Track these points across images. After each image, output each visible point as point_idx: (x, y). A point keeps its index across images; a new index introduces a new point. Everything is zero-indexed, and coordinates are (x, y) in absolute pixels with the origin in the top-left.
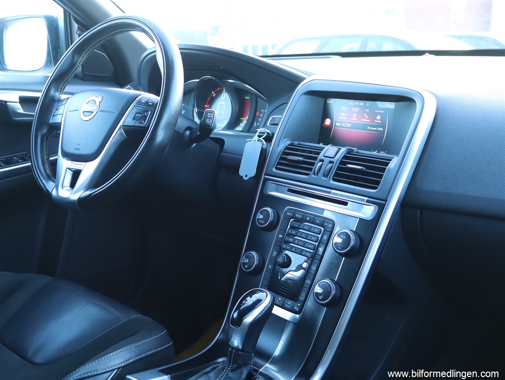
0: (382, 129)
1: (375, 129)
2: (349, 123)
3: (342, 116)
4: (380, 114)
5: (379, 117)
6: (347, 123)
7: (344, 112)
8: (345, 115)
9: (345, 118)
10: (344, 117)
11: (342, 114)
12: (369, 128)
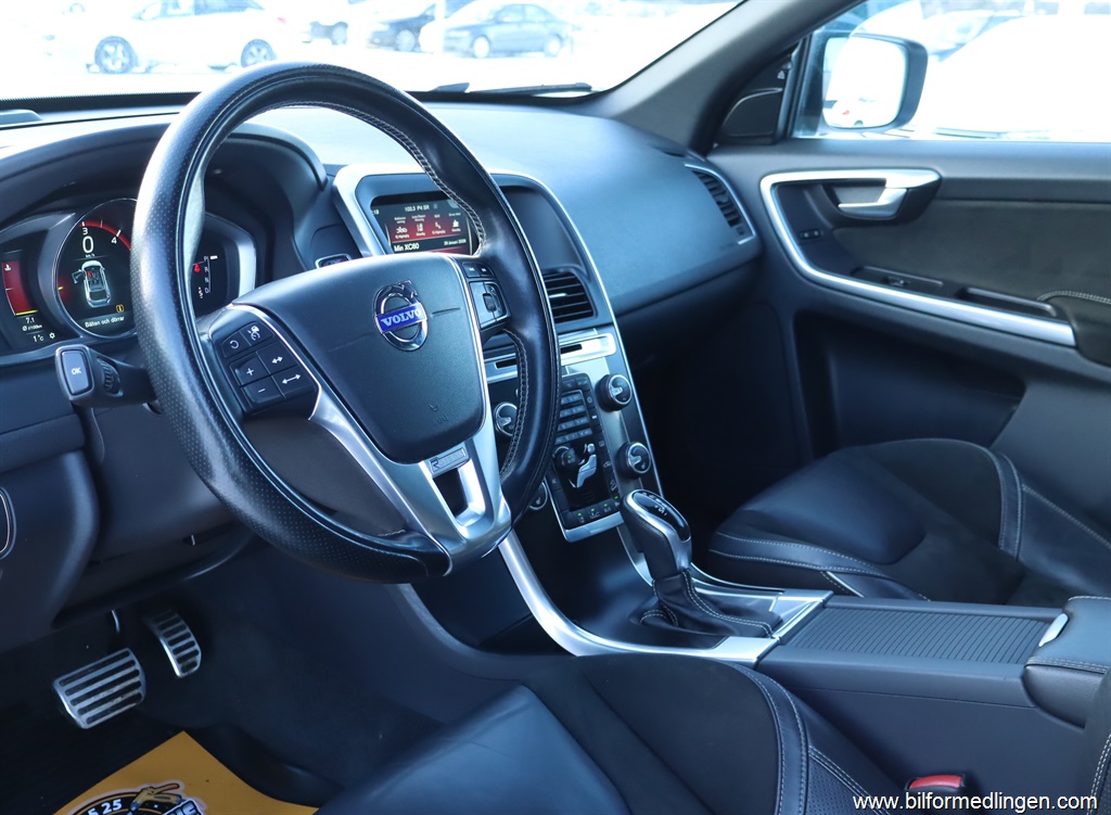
0: (464, 241)
1: (455, 243)
2: (415, 242)
3: (401, 234)
4: (457, 218)
5: (456, 224)
6: (412, 242)
7: (402, 226)
8: (404, 230)
9: (407, 236)
10: (404, 234)
11: (400, 230)
12: (446, 243)
